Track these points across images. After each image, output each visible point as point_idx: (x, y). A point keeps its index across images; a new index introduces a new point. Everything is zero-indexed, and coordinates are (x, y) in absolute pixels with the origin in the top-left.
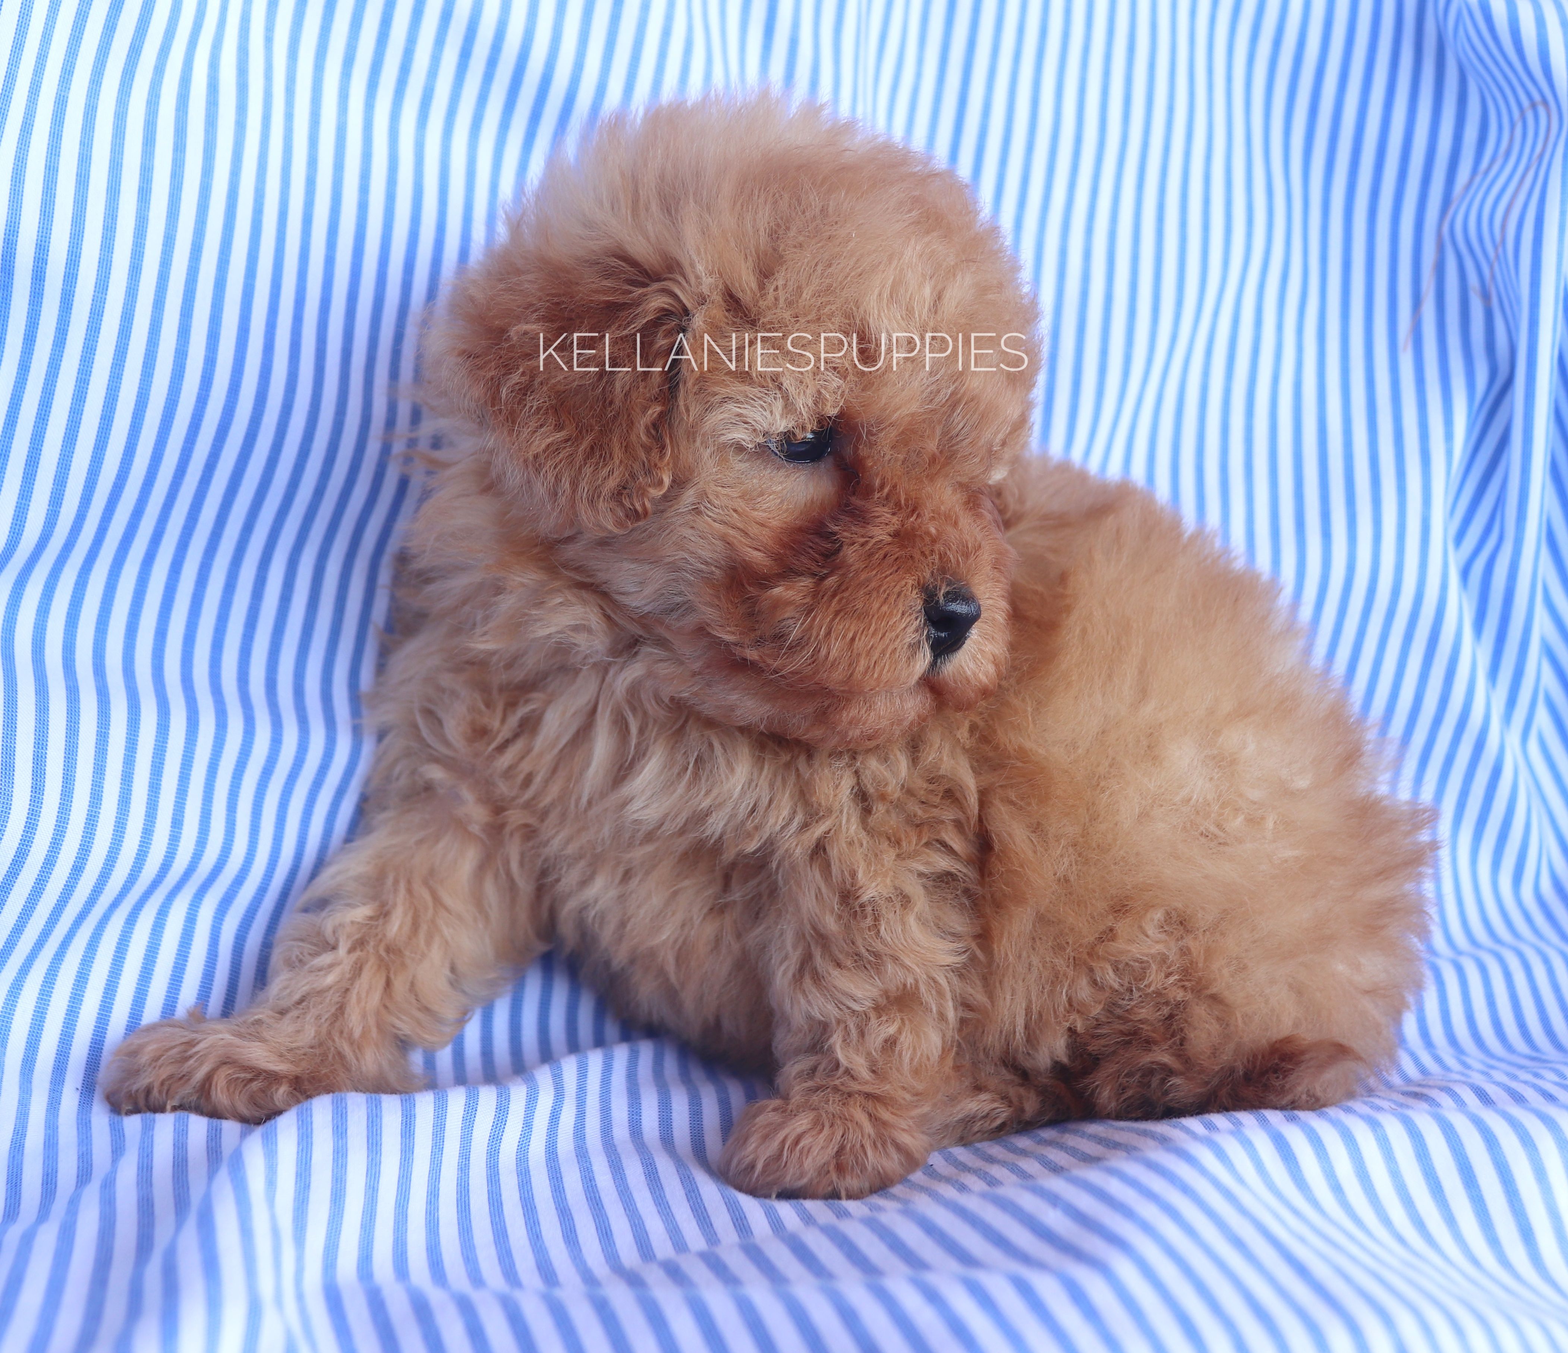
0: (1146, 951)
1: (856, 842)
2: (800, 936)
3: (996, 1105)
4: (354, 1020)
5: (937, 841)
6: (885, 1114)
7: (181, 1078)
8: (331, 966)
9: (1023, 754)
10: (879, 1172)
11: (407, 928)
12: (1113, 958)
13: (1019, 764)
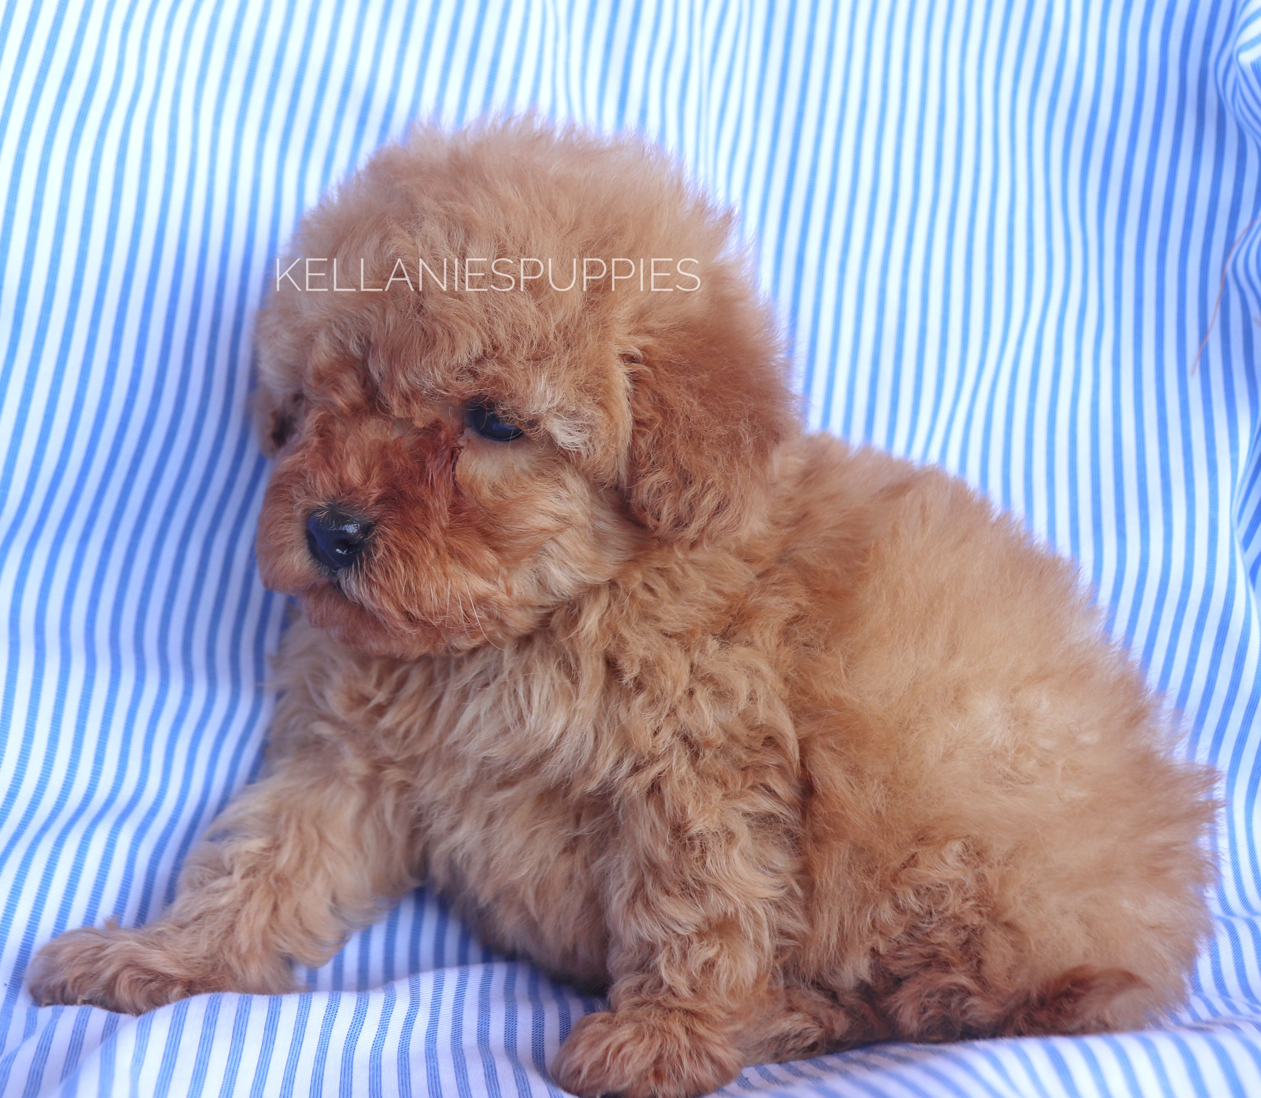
0: (945, 877)
1: (687, 781)
2: (635, 866)
3: (807, 1025)
4: (242, 937)
5: (762, 784)
6: (701, 1029)
7: (92, 977)
8: (226, 889)
9: (838, 703)
10: (694, 1081)
11: (294, 862)
12: (915, 882)
13: (836, 713)
